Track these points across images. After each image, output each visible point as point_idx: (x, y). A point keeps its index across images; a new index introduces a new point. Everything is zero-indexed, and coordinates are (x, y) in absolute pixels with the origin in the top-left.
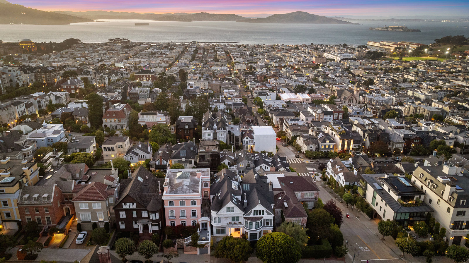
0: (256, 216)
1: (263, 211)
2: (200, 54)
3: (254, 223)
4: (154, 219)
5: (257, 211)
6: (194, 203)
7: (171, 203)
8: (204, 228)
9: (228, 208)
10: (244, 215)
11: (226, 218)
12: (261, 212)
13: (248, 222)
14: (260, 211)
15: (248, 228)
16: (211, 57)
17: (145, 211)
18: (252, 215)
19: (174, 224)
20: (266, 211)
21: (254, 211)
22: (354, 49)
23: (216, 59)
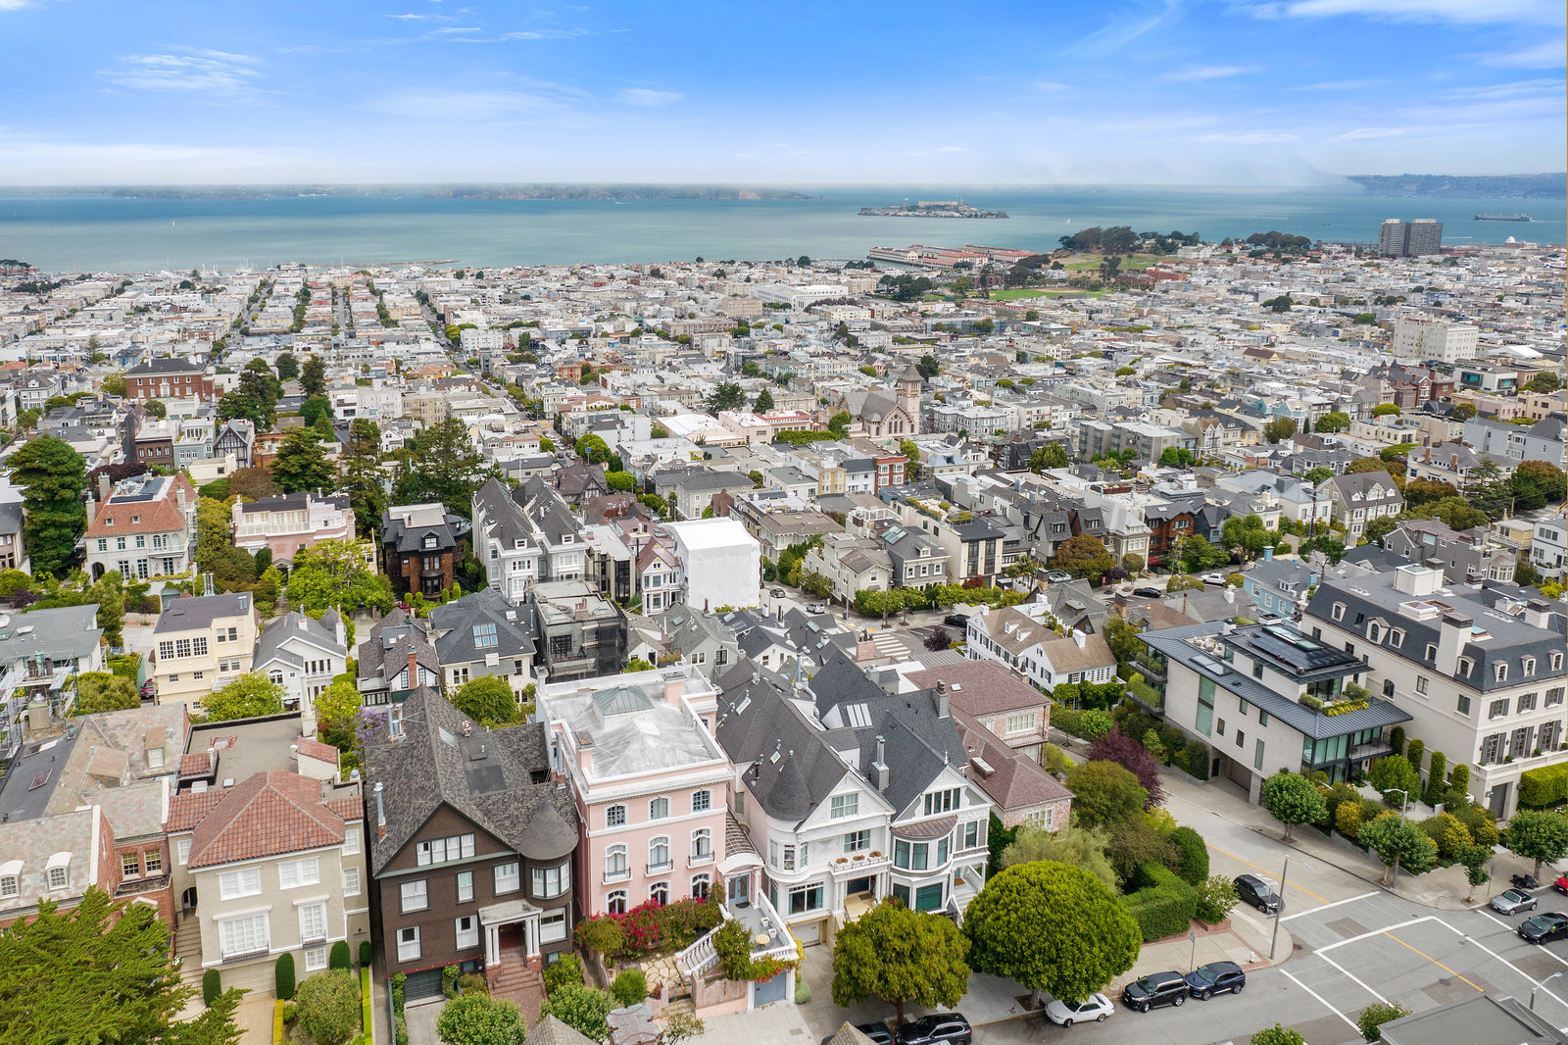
0: (933, 816)
1: (958, 791)
2: (321, 303)
3: (933, 846)
4: (552, 892)
5: (938, 795)
6: (701, 800)
7: (616, 814)
8: (739, 899)
9: (839, 800)
10: (893, 818)
11: (826, 842)
12: (949, 799)
13: (912, 843)
14: (948, 793)
15: (911, 871)
16: (367, 314)
17: (508, 867)
18: (919, 816)
19: (622, 904)
20: (969, 791)
21: (929, 797)
22: (837, 271)
23: (384, 318)
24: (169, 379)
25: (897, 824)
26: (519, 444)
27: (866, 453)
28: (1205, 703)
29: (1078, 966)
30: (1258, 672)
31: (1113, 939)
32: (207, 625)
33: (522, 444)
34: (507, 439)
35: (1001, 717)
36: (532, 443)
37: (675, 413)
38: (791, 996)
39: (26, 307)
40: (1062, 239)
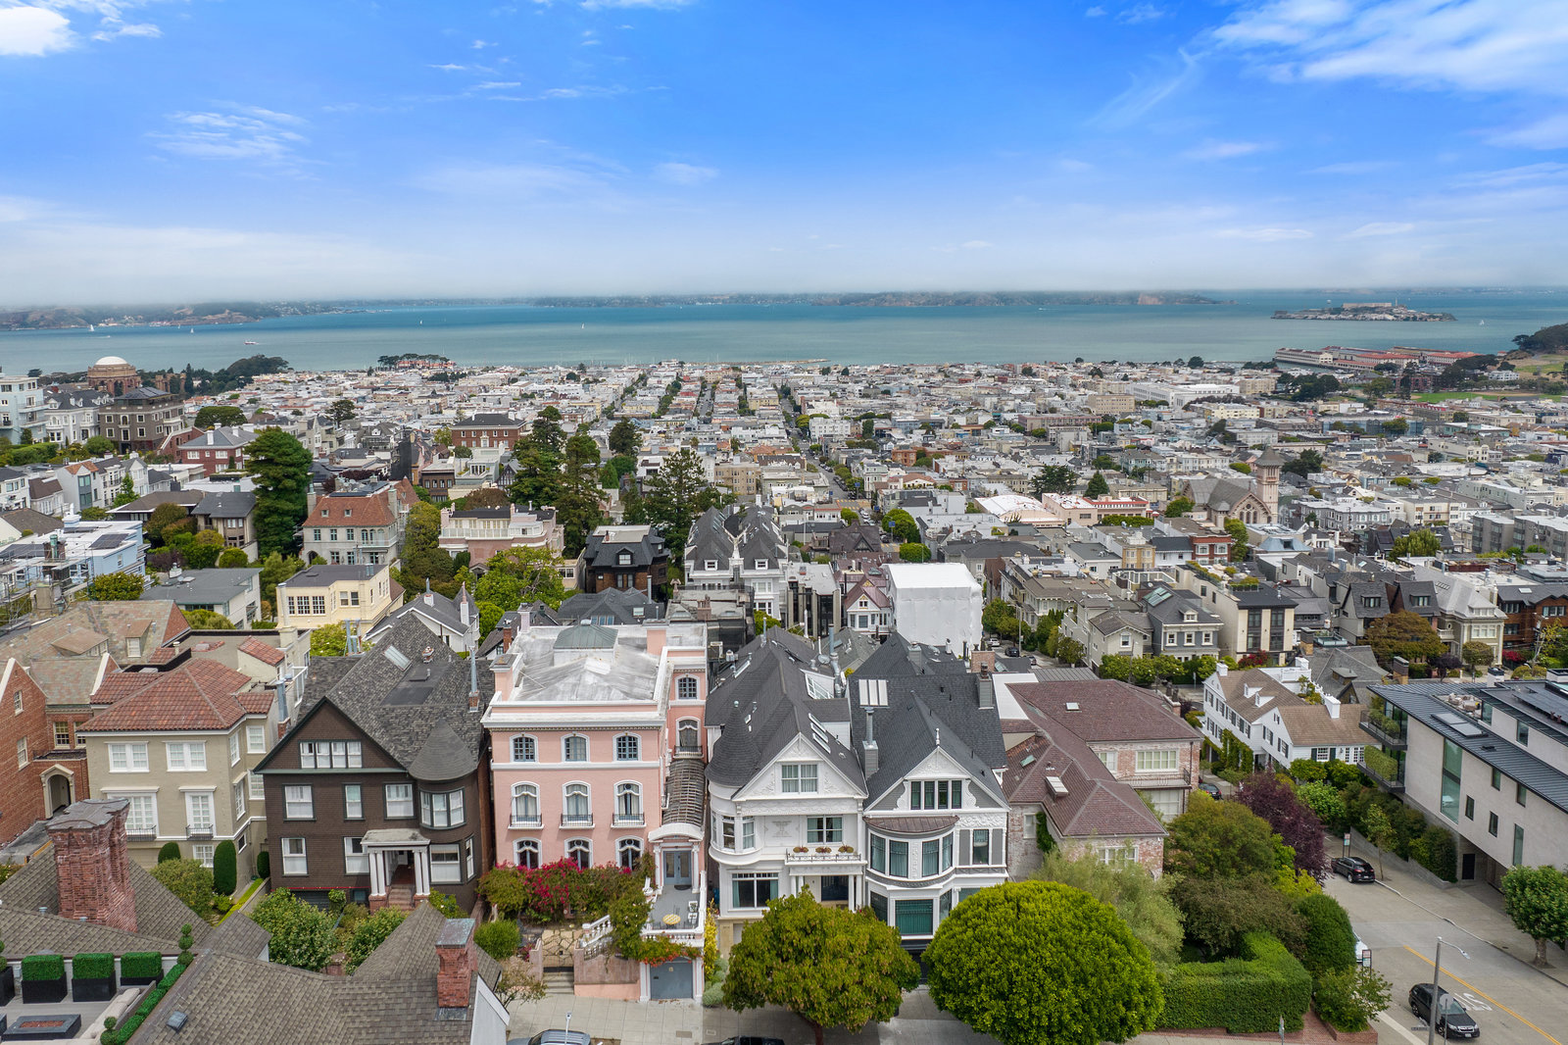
0: (923, 812)
1: (957, 784)
2: (688, 394)
3: (915, 847)
4: (440, 822)
5: (930, 784)
6: (627, 746)
7: (524, 748)
8: (678, 879)
9: (789, 769)
10: (866, 804)
11: (781, 821)
12: (945, 793)
13: (888, 839)
14: (943, 784)
15: (887, 876)
16: (728, 404)
17: (402, 788)
18: (903, 808)
19: (534, 857)
20: (973, 787)
21: (916, 785)
22: (1231, 372)
23: (743, 408)
24: (489, 432)
25: (870, 813)
26: (819, 513)
27: (1183, 531)
28: (1451, 777)
29: (1035, 1009)
30: (1523, 737)
31: (1100, 983)
32: (326, 583)
33: (822, 513)
34: (807, 508)
35: (1128, 748)
36: (833, 513)
37: (996, 493)
38: (699, 994)
39: (434, 392)
40: (1519, 338)
